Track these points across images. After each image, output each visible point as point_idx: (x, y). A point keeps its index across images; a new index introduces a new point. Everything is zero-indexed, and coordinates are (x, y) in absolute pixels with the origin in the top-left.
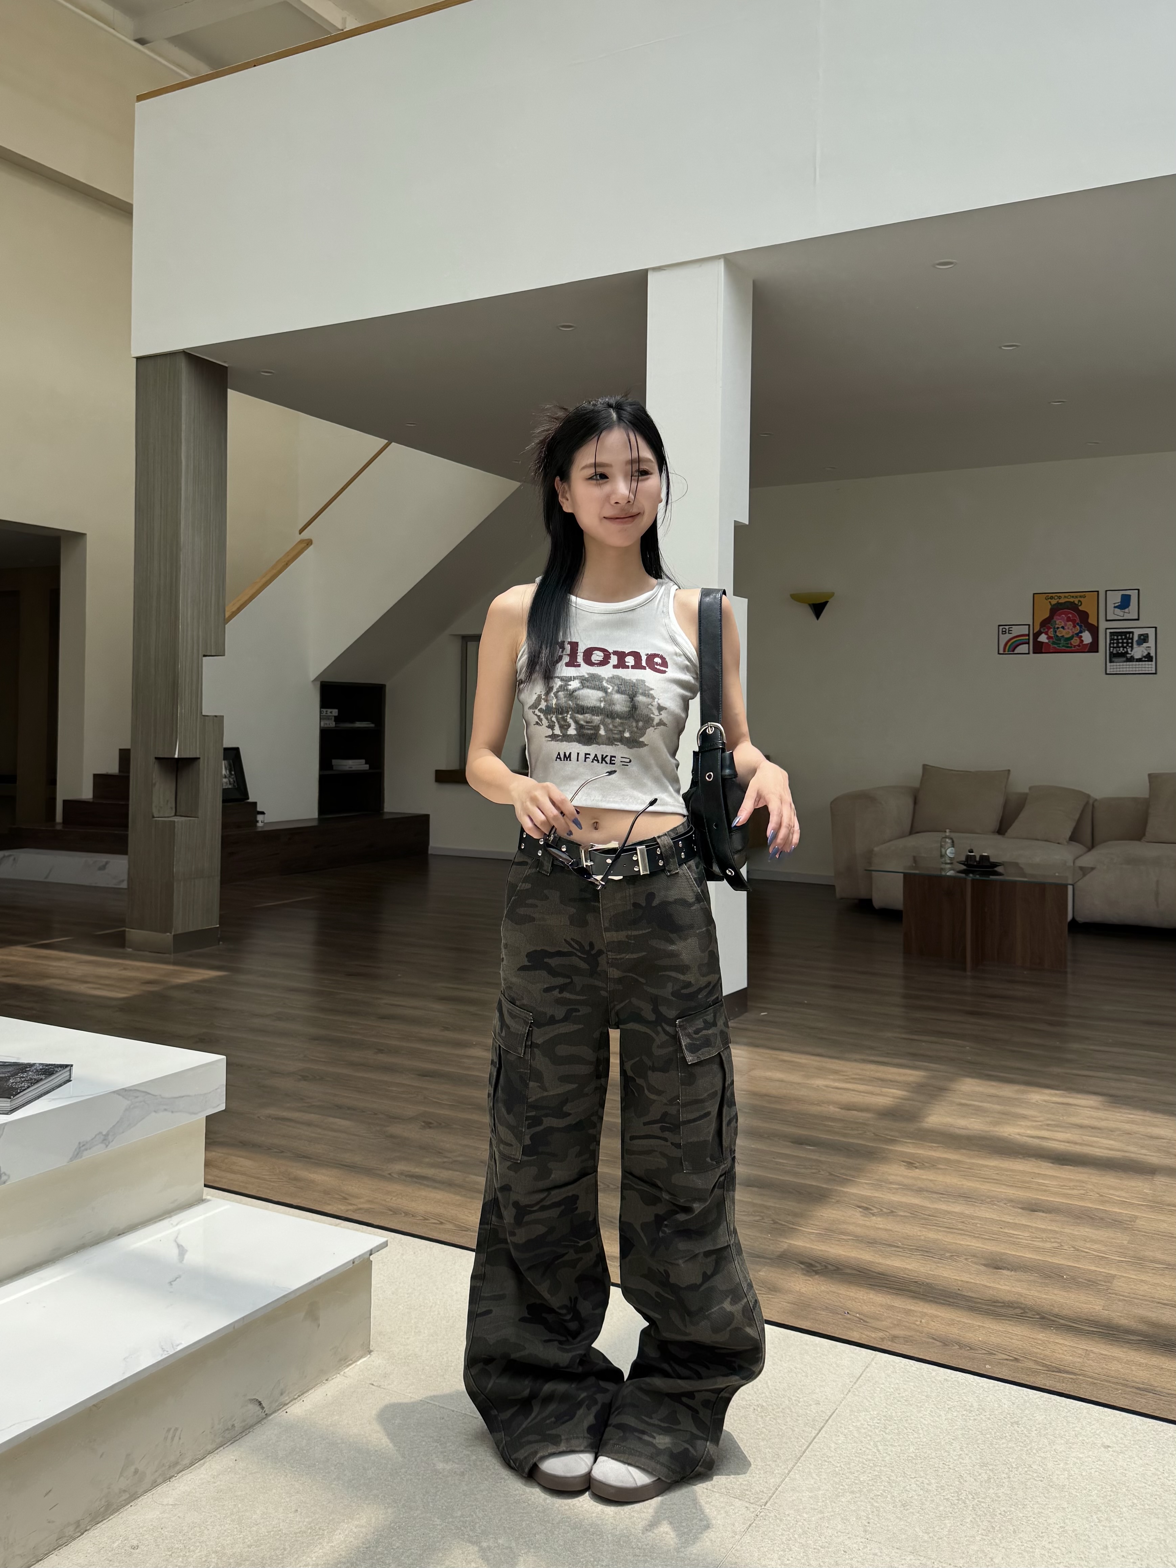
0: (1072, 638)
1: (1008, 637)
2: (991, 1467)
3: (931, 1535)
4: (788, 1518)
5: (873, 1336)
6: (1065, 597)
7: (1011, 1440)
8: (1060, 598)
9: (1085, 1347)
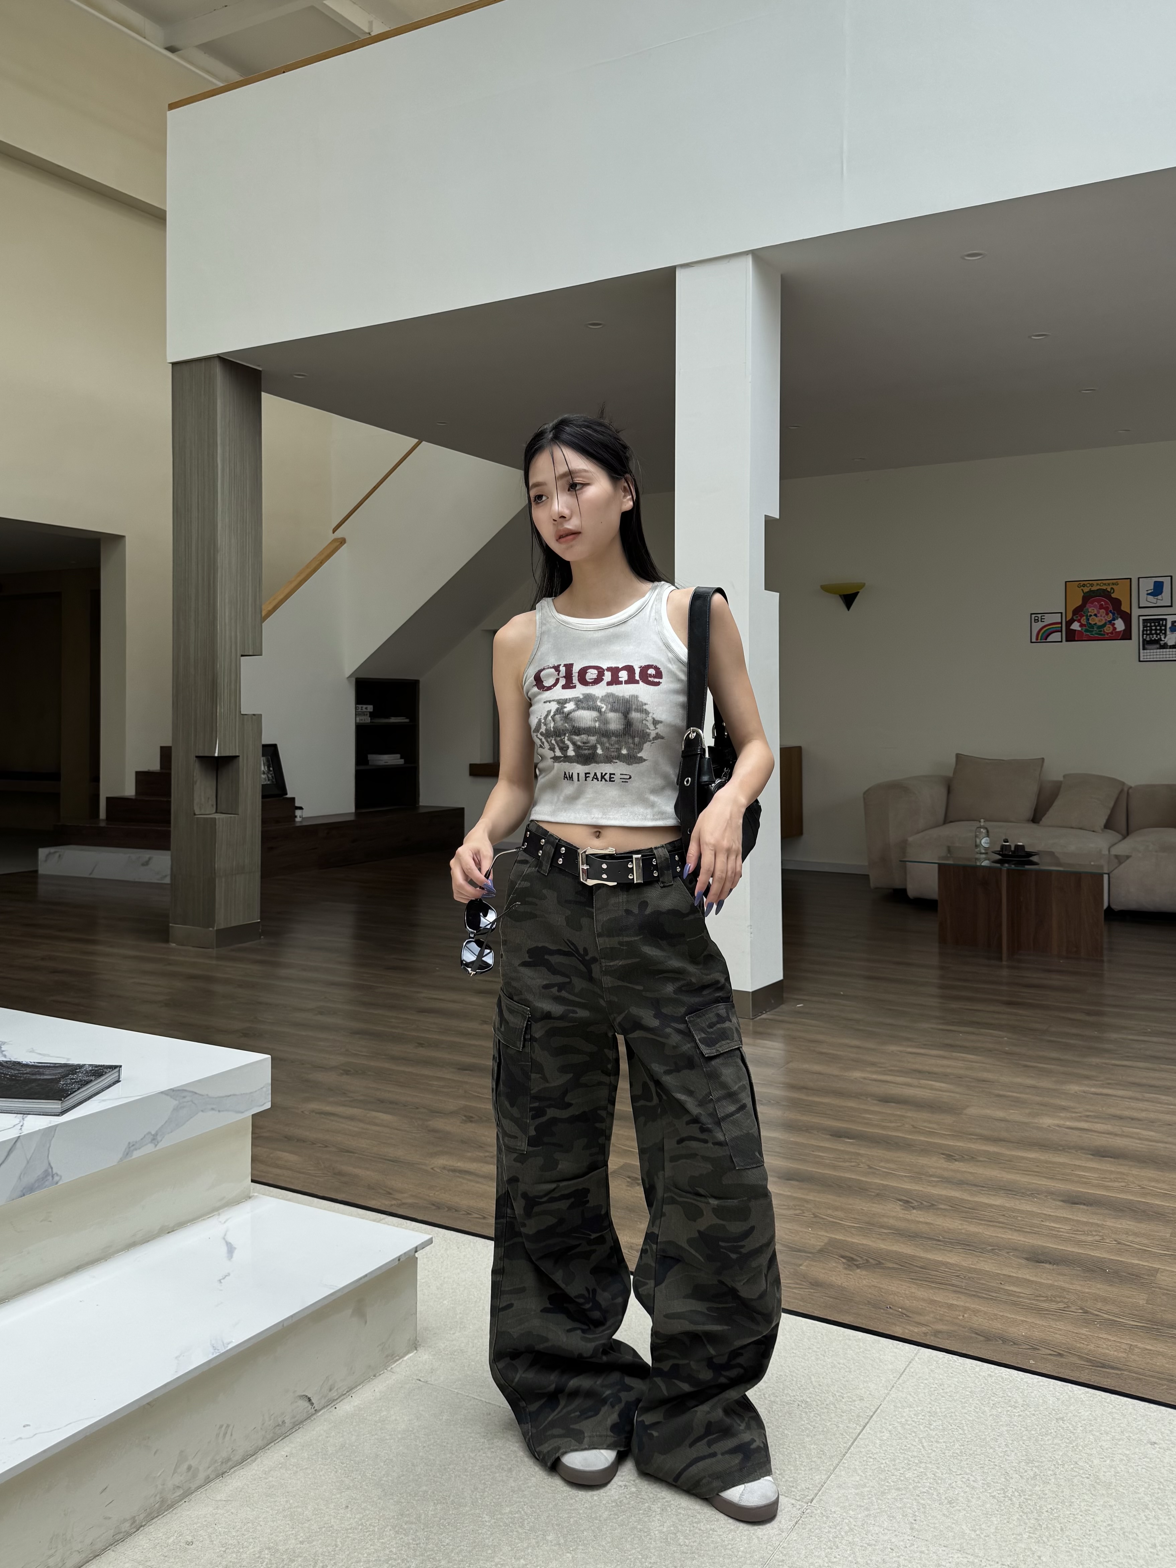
0: (1104, 625)
1: (1040, 625)
2: (1037, 1464)
3: (978, 1532)
4: (835, 1515)
5: (916, 1331)
6: (1098, 584)
7: (1056, 1437)
8: (1092, 585)
9: (1129, 1342)
